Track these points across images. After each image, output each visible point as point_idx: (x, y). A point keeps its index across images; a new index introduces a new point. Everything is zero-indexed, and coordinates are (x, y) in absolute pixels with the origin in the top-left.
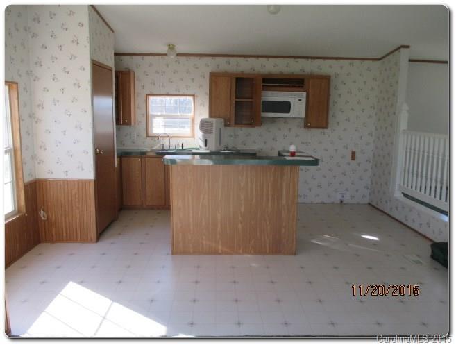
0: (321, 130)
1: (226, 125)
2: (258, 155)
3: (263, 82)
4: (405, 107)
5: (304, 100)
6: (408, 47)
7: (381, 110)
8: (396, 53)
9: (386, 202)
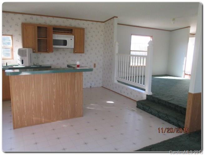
0: (80, 54)
1: (33, 52)
2: (52, 67)
3: (53, 30)
4: (117, 43)
5: (73, 39)
6: (117, 17)
7: (106, 45)
8: (112, 20)
9: (111, 85)
